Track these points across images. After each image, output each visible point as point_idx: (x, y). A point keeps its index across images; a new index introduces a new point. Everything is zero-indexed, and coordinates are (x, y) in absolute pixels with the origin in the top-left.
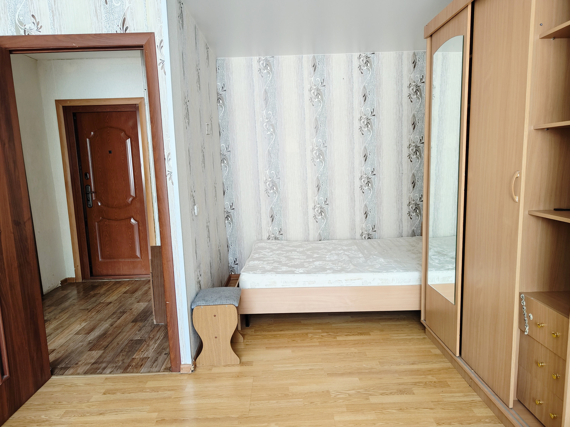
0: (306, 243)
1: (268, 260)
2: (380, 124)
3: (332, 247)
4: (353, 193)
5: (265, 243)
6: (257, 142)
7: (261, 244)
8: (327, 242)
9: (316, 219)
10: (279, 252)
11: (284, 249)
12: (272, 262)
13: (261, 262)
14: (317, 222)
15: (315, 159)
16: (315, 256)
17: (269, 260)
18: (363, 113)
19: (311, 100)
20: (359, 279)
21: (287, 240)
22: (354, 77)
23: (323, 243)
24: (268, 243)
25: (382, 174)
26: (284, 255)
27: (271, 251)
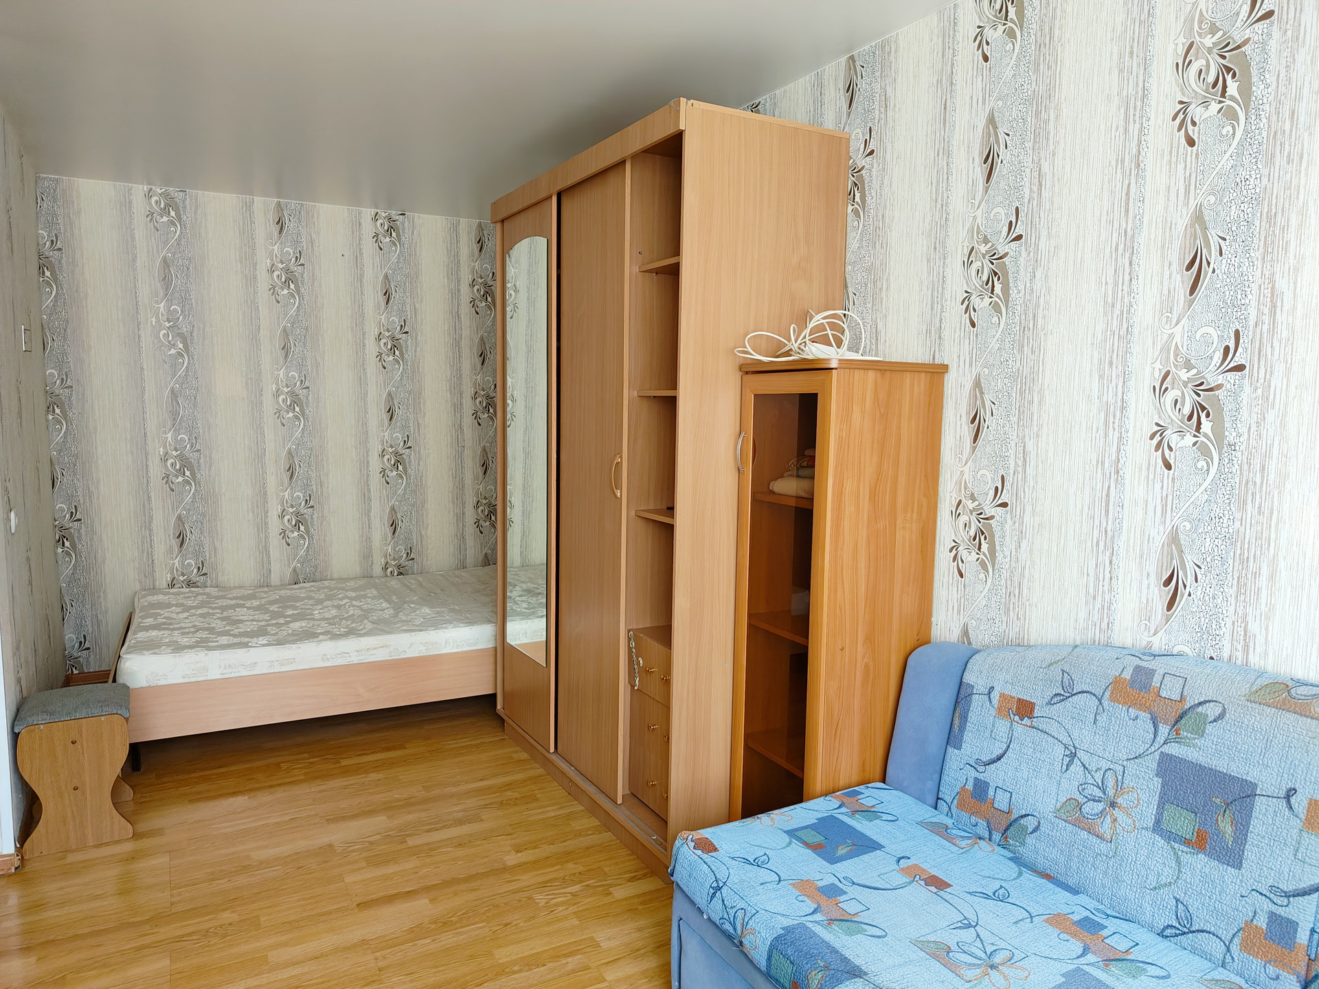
0: (266, 589)
1: (181, 628)
2: (418, 349)
3: (323, 595)
4: (367, 484)
5: (165, 595)
6: (142, 369)
7: (156, 597)
8: (312, 586)
9: (287, 539)
10: (205, 610)
11: (215, 605)
12: (192, 630)
13: (166, 632)
14: (289, 545)
15: (282, 412)
16: (290, 612)
17: (185, 628)
18: (383, 325)
19: (272, 290)
20: (383, 647)
21: (217, 587)
22: (364, 255)
23: (302, 588)
24: (173, 594)
25: (425, 447)
26: (218, 615)
27: (183, 611)
